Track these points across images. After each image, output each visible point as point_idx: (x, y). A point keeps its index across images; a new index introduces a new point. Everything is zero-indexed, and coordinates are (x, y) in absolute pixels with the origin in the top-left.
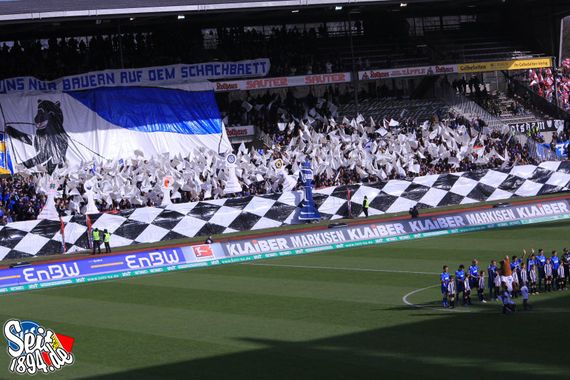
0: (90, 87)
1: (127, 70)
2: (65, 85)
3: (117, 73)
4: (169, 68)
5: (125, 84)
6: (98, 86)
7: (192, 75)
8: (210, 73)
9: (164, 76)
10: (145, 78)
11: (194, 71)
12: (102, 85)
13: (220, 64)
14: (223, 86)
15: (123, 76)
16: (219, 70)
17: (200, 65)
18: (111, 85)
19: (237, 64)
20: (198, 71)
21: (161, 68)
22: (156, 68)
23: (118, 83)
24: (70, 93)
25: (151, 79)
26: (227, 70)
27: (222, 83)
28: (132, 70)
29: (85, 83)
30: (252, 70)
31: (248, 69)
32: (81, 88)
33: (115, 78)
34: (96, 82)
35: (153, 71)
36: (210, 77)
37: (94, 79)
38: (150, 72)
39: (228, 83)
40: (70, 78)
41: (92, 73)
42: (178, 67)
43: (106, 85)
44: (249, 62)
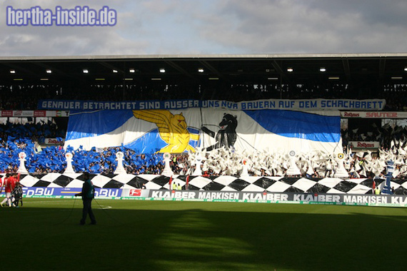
0: (259, 108)
1: (284, 100)
2: (242, 106)
3: (277, 101)
4: (314, 101)
5: (281, 108)
6: (264, 108)
7: (328, 106)
8: (340, 105)
9: (310, 105)
10: (296, 105)
11: (330, 104)
12: (267, 108)
13: (349, 100)
14: (349, 115)
15: (281, 103)
16: (347, 104)
17: (334, 101)
18: (273, 108)
19: (361, 101)
20: (333, 104)
21: (308, 100)
22: (304, 100)
23: (277, 108)
24: (245, 111)
25: (300, 107)
26: (353, 104)
27: (348, 112)
28: (288, 100)
29: (256, 105)
30: (372, 105)
31: (368, 105)
32: (253, 109)
33: (276, 104)
34: (263, 105)
35: (303, 102)
36: (341, 108)
37: (263, 104)
38: (300, 102)
39: (353, 113)
40: (247, 102)
41: (260, 101)
42: (319, 101)
43: (269, 108)
44: (370, 100)
